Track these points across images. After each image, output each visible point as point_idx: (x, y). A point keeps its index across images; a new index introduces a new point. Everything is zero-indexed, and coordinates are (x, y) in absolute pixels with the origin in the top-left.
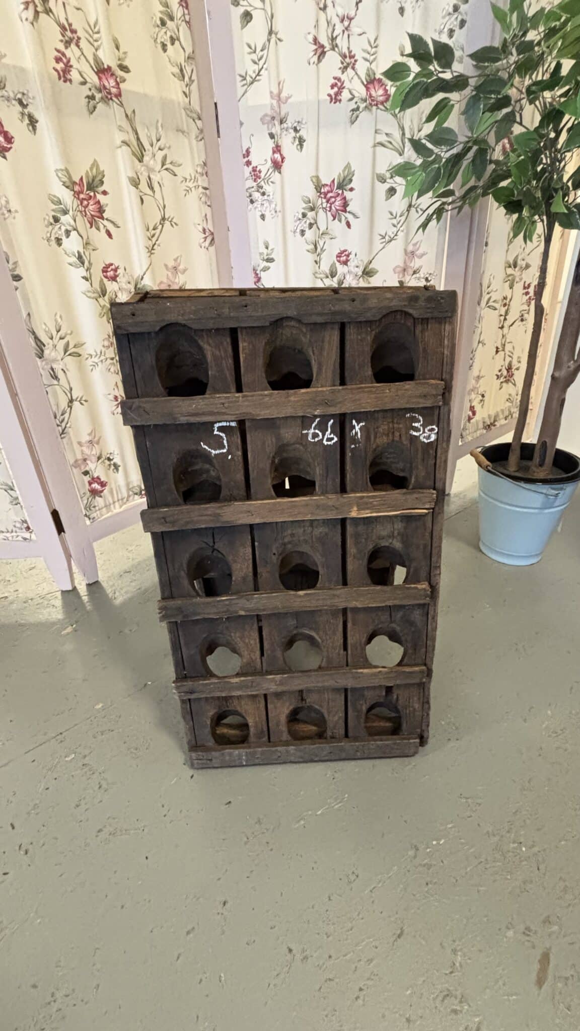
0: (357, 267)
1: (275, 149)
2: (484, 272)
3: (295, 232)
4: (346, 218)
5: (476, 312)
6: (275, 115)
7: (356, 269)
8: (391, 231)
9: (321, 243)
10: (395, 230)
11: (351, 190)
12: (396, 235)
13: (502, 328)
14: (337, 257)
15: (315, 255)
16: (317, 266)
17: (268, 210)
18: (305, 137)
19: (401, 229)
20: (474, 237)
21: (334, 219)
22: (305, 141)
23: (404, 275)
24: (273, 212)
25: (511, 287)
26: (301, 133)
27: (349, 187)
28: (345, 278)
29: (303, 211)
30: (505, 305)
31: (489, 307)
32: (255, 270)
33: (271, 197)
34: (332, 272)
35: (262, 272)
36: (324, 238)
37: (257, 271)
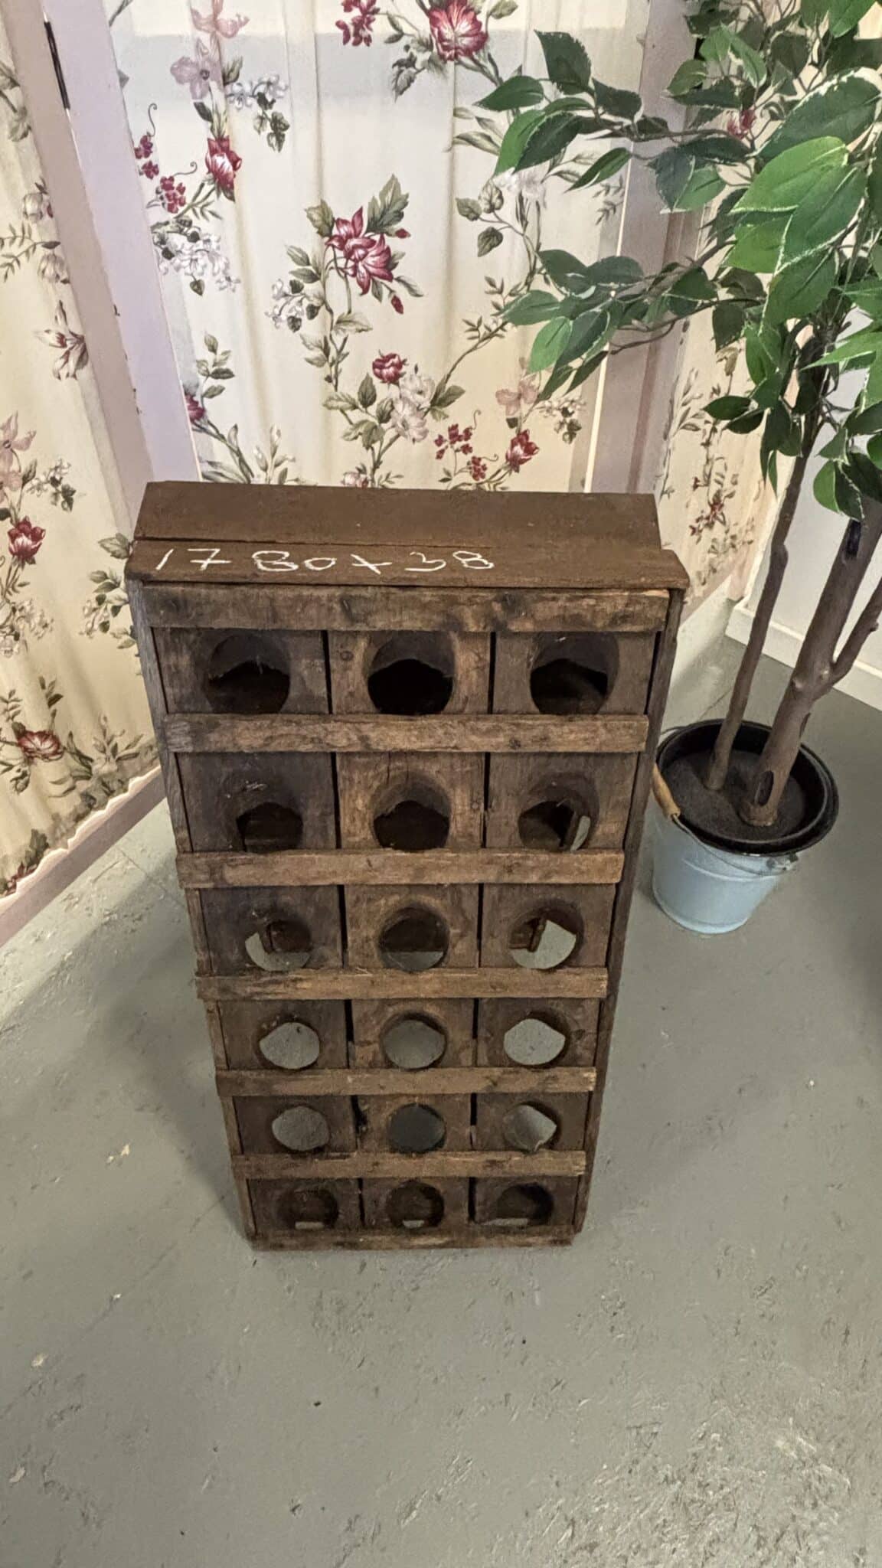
0: (420, 393)
1: (215, 145)
3: (276, 318)
4: (391, 291)
6: (207, 66)
7: (419, 398)
8: (491, 319)
9: (338, 340)
11: (402, 234)
12: (502, 327)
13: (707, 444)
14: (375, 366)
15: (327, 365)
16: (331, 387)
17: (208, 271)
18: (287, 118)
21: (365, 291)
22: (287, 127)
23: (519, 406)
24: (221, 277)
25: (729, 373)
26: (276, 108)
27: (397, 227)
28: (393, 407)
29: (293, 278)
32: (189, 395)
33: (214, 245)
34: (364, 396)
35: (205, 399)
36: (344, 330)
37: (194, 395)
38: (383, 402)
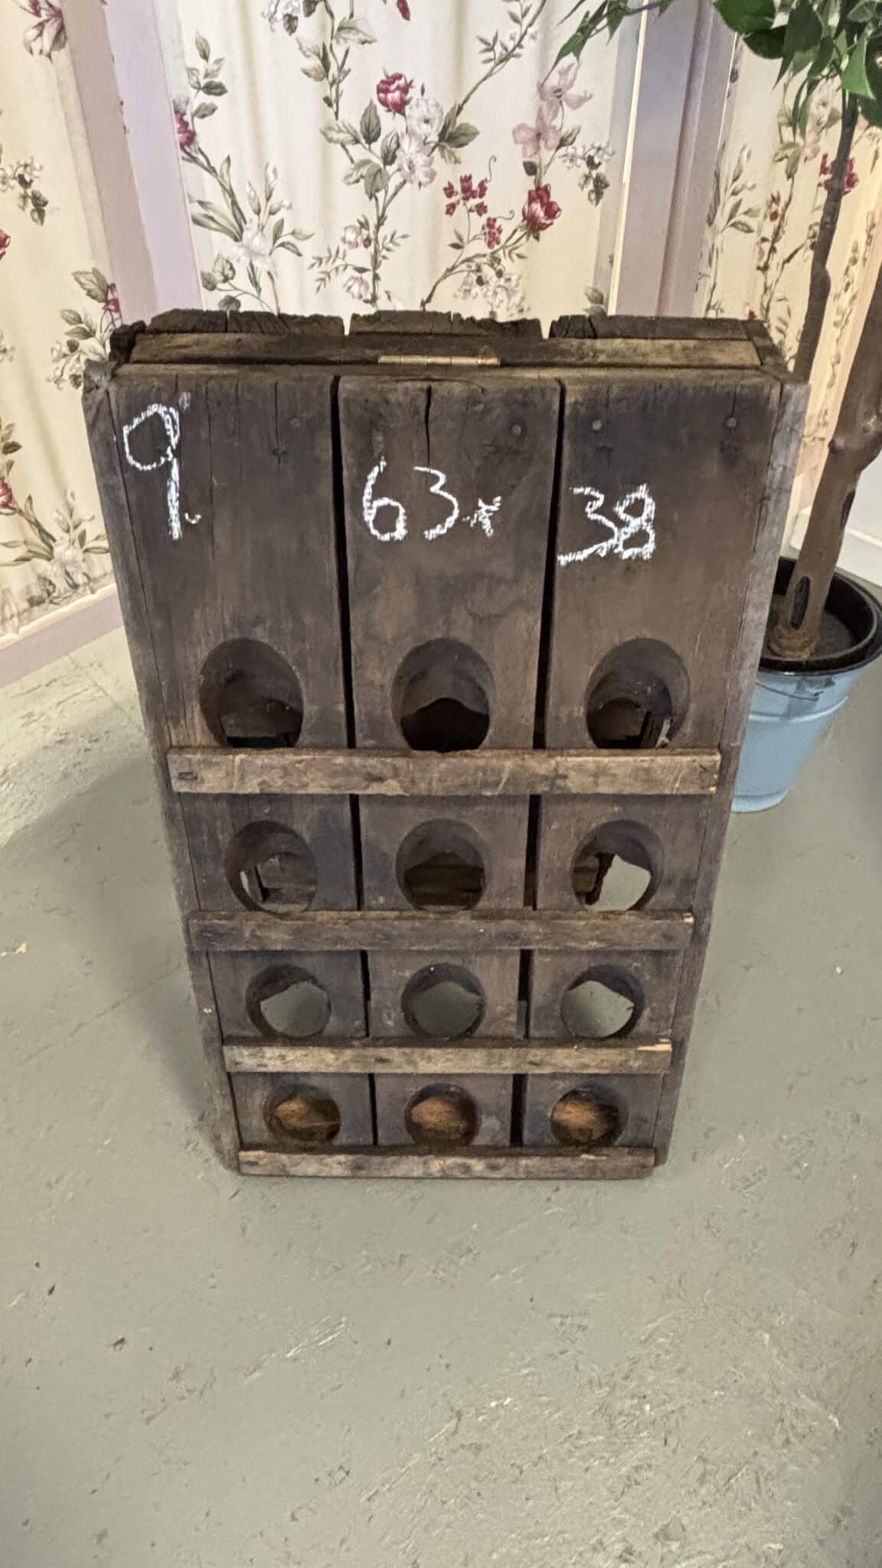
0: (427, 121)
2: (724, 146)
3: (271, 18)
5: (702, 242)
7: (425, 126)
8: (509, 32)
9: (339, 51)
10: (516, 30)
12: (519, 45)
13: (765, 268)
14: (379, 90)
15: (325, 80)
16: (331, 111)
19: (531, 31)
20: (704, 60)
23: (538, 148)
25: (790, 176)
28: (398, 145)
30: (774, 216)
31: (733, 225)
32: (179, 114)
34: (368, 130)
35: (196, 119)
36: (345, 40)
37: (184, 114)
38: (387, 136)
